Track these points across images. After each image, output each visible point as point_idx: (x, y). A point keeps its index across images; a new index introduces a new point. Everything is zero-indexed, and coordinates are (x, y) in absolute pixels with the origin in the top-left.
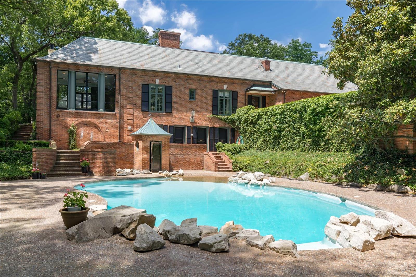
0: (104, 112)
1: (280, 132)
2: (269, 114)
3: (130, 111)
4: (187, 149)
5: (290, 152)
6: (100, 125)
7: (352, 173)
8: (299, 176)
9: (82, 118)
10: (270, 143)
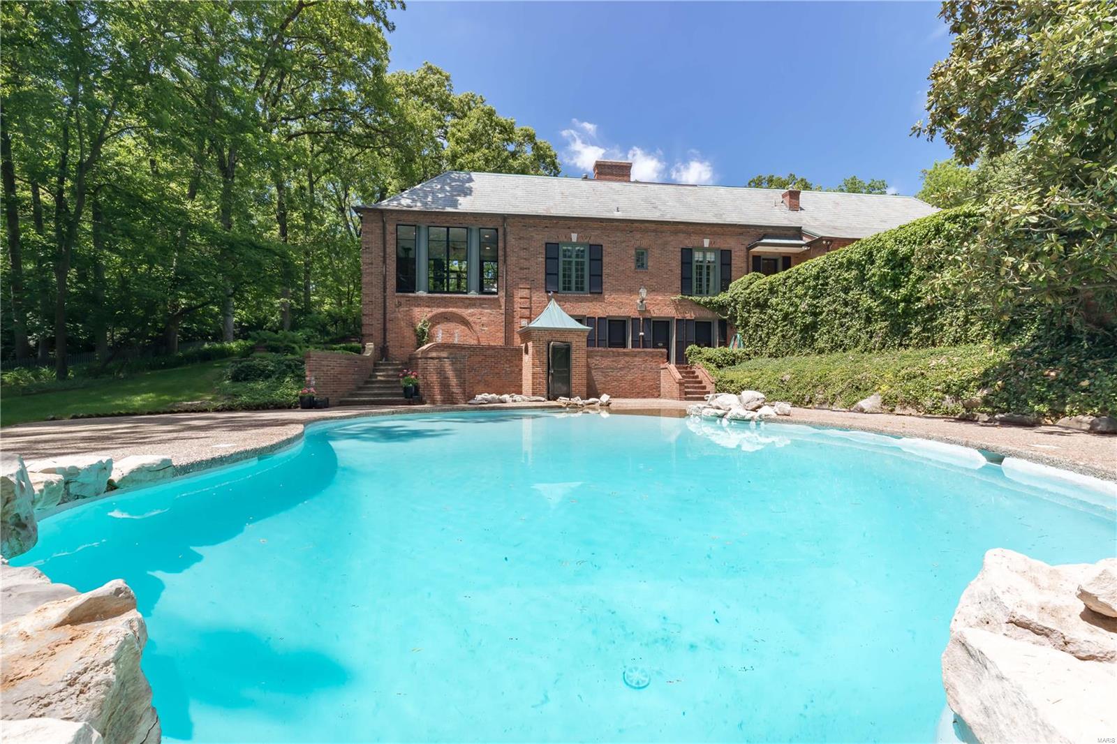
0: (478, 296)
1: (815, 315)
2: (790, 281)
3: (525, 293)
4: (627, 359)
5: (837, 355)
6: (471, 319)
7: (1003, 389)
8: (855, 402)
9: (438, 307)
10: (796, 341)
